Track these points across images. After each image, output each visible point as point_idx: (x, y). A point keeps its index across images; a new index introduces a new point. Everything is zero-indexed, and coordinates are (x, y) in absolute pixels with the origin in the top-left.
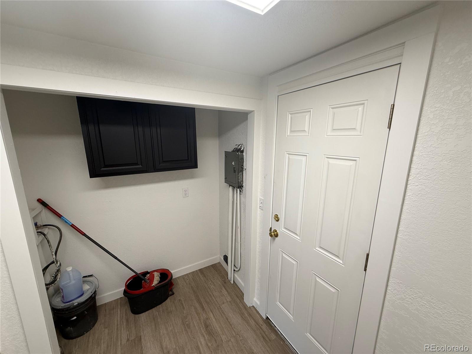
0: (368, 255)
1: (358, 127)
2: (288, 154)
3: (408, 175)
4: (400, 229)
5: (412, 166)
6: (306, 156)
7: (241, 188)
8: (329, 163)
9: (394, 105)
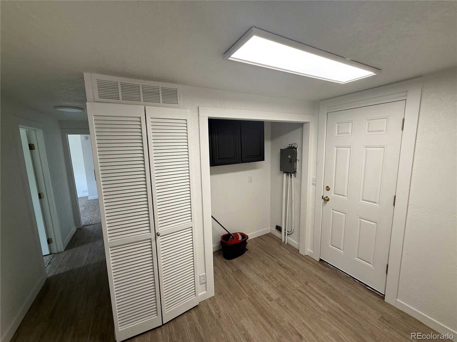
0: (395, 197)
1: (385, 130)
2: (336, 147)
3: (414, 152)
4: (412, 179)
5: (416, 147)
6: (350, 147)
7: (295, 173)
8: (367, 150)
9: (404, 119)
